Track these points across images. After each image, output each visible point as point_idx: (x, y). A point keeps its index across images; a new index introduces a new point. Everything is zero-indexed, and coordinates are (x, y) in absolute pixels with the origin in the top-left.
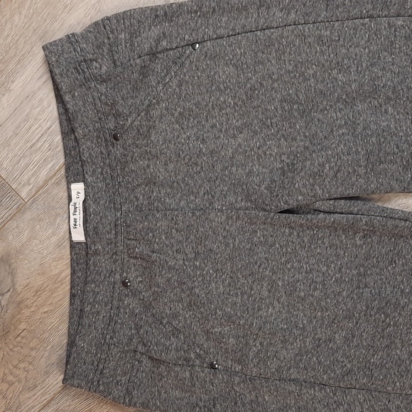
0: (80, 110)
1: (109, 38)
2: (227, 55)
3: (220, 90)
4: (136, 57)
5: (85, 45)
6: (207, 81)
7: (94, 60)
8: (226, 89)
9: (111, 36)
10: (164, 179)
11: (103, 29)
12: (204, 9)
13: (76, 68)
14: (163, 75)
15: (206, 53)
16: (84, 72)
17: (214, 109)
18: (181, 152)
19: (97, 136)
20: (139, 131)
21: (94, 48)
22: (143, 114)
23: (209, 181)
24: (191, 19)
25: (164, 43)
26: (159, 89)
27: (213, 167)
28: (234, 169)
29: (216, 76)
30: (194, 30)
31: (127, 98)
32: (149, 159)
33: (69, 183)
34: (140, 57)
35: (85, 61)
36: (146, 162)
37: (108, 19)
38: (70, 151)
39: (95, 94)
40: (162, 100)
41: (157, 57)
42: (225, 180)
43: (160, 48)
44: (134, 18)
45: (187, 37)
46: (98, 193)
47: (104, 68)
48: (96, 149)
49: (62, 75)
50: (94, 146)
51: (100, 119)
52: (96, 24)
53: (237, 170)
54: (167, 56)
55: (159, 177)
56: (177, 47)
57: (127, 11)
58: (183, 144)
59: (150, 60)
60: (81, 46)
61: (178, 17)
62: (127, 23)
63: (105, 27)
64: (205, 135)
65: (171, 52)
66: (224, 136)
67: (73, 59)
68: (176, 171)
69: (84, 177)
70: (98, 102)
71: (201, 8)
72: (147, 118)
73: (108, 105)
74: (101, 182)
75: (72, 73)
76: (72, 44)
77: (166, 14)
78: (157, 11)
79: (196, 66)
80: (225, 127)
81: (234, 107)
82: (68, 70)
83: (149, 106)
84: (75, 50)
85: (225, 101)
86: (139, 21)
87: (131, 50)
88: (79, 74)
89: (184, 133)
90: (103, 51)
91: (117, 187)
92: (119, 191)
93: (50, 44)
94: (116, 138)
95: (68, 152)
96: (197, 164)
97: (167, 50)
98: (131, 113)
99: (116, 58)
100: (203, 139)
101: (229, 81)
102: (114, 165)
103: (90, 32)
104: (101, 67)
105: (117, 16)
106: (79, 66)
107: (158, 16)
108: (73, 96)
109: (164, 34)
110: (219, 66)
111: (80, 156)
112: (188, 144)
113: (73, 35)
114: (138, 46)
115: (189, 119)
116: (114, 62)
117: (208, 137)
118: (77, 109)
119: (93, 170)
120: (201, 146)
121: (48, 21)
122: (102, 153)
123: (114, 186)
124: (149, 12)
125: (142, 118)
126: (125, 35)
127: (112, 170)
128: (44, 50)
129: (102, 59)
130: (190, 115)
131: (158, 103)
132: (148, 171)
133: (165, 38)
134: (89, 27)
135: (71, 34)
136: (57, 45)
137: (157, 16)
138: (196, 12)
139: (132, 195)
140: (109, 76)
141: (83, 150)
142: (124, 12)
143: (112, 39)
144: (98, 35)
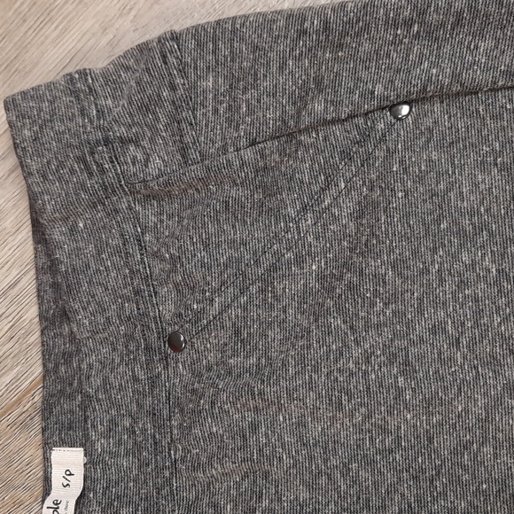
0: (88, 266)
1: (173, 88)
2: (486, 140)
3: (461, 233)
4: (243, 142)
5: (109, 102)
6: (429, 206)
7: (131, 141)
8: (478, 230)
9: (179, 81)
10: (295, 465)
11: (159, 63)
12: (433, 18)
13: (81, 160)
14: (315, 188)
15: (430, 131)
16: (102, 171)
17: (442, 281)
18: (344, 398)
19: (126, 335)
20: (237, 333)
21: (134, 110)
22: (253, 289)
23: (416, 478)
24: (393, 43)
25: (319, 107)
26: (303, 225)
27: (430, 440)
28: (488, 450)
29: (452, 195)
30: (398, 71)
31: (218, 245)
32: (256, 408)
33: (47, 447)
34: (253, 143)
35: (107, 142)
36: (250, 417)
37: (175, 37)
38: (57, 366)
39: (128, 227)
40: (309, 254)
41: (300, 143)
42: (459, 480)
43: (306, 120)
44: (242, 39)
45: (379, 89)
46: (117, 483)
47: (156, 164)
48: (121, 369)
49: (44, 177)
50: (117, 360)
51: (137, 292)
52: (143, 48)
53: (496, 456)
54: (325, 139)
55: (280, 459)
56: (351, 116)
57: (225, 21)
58: (351, 374)
59: (282, 153)
60: (102, 102)
61: (358, 35)
62: (224, 50)
63: (164, 57)
64: (413, 350)
65: (337, 130)
66: (465, 358)
67: (77, 135)
68: (327, 443)
69: (86, 436)
70: (134, 249)
71: (423, 13)
72: (265, 300)
73: (163, 260)
74: (127, 454)
75: (72, 171)
76: (78, 98)
77: (326, 27)
78: (304, 20)
79: (402, 162)
80: (468, 334)
81: (497, 282)
82: (61, 165)
83: (273, 268)
84: (83, 112)
85: (473, 263)
86: (256, 48)
87: (229, 121)
88: (91, 174)
89: (357, 343)
90: (157, 119)
91: (167, 474)
92: (171, 485)
93: (24, 94)
94: (174, 344)
95: (50, 366)
96: (384, 430)
97: (326, 123)
98: (223, 283)
99: (188, 139)
100: (407, 363)
101: (487, 211)
102: (165, 413)
103: (127, 68)
104: (147, 161)
105: (197, 32)
106: (92, 153)
107: (305, 32)
108: (73, 230)
109: (318, 82)
110: (462, 167)
111: (80, 382)
112: (366, 373)
113: (83, 74)
114: (250, 112)
115: (373, 305)
116: (184, 151)
117: (420, 358)
118: (78, 263)
119: (111, 421)
120: (401, 380)
121: (30, 22)
122: (135, 379)
123: (159, 470)
124: (282, 23)
125: (250, 301)
126: (215, 82)
127: (159, 427)
128: (7, 109)
129: (152, 140)
130: (376, 293)
131: (299, 261)
132: (252, 441)
133: (320, 91)
134: (124, 56)
135: (79, 72)
136: (41, 99)
137: (303, 33)
138: (408, 24)
139: (206, 500)
140: (167, 184)
141: (90, 366)
142: (218, 22)
143: (181, 91)
144: (146, 78)
